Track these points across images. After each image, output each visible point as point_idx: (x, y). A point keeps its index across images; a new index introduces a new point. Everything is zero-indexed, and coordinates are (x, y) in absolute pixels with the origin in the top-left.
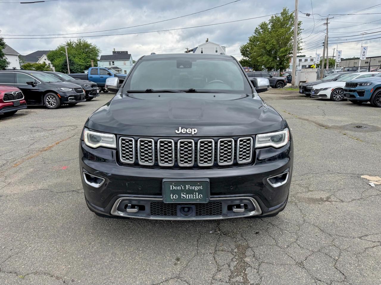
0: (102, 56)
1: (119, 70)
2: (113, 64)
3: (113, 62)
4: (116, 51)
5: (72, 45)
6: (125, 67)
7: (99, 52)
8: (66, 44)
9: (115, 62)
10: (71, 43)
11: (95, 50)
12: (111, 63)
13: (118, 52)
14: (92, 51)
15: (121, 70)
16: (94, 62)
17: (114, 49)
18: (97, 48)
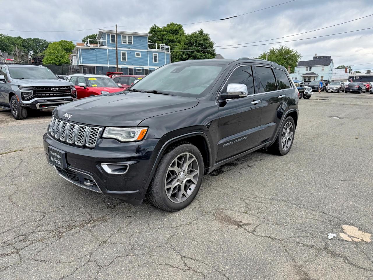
0: (300, 62)
1: (316, 75)
2: (310, 70)
3: (311, 68)
4: (317, 56)
5: (274, 52)
6: (323, 72)
7: (299, 58)
8: (269, 51)
9: (312, 68)
10: (273, 50)
11: (295, 56)
12: (309, 68)
13: (320, 58)
14: (292, 57)
15: (317, 76)
16: (291, 68)
17: (316, 54)
18: (298, 54)
